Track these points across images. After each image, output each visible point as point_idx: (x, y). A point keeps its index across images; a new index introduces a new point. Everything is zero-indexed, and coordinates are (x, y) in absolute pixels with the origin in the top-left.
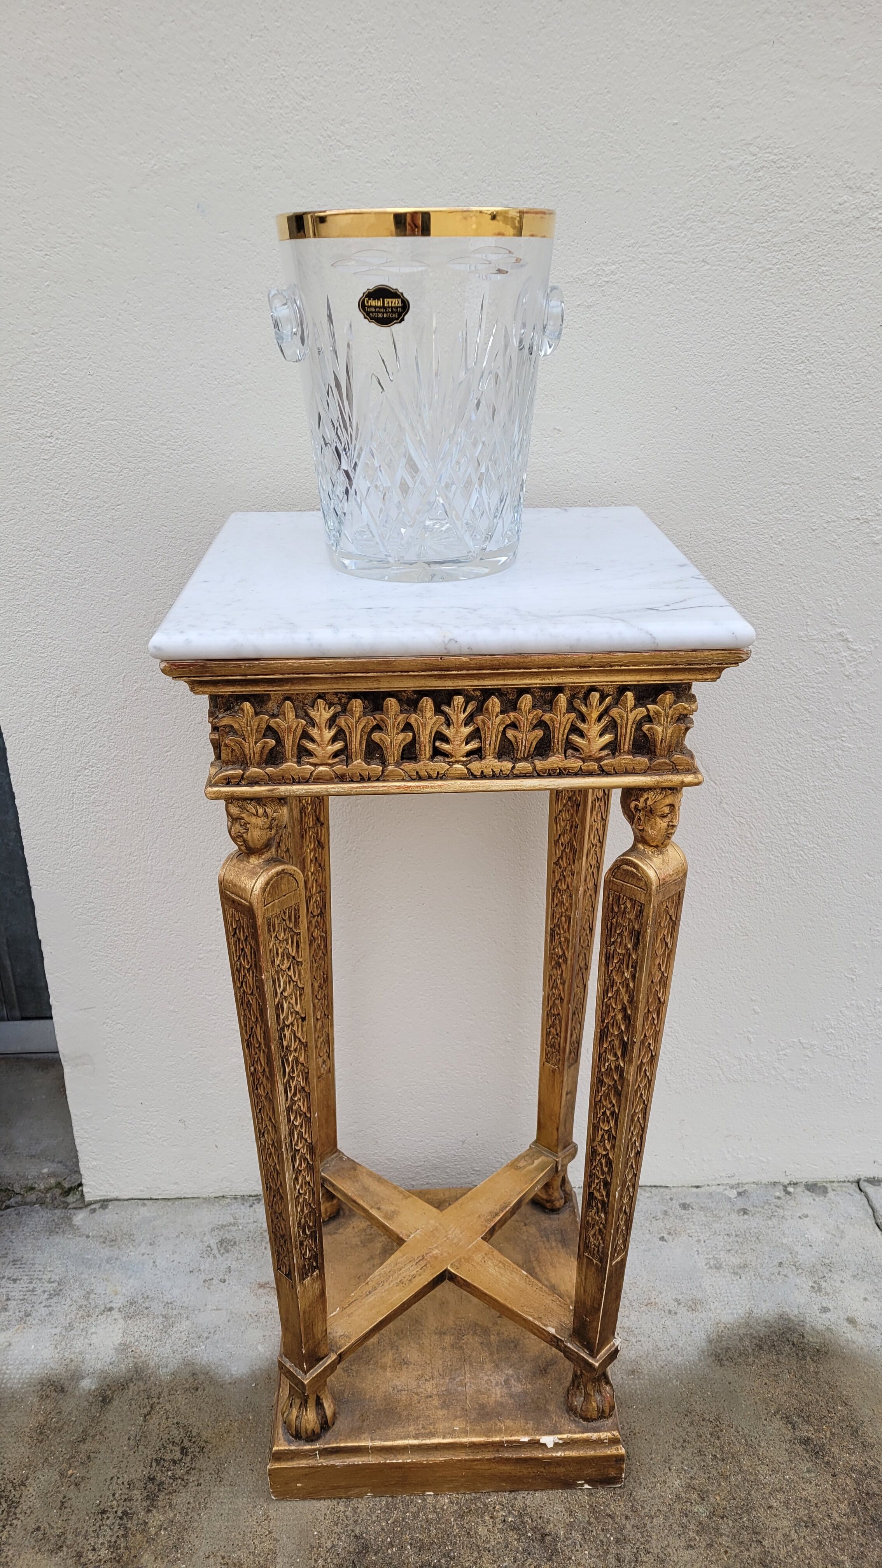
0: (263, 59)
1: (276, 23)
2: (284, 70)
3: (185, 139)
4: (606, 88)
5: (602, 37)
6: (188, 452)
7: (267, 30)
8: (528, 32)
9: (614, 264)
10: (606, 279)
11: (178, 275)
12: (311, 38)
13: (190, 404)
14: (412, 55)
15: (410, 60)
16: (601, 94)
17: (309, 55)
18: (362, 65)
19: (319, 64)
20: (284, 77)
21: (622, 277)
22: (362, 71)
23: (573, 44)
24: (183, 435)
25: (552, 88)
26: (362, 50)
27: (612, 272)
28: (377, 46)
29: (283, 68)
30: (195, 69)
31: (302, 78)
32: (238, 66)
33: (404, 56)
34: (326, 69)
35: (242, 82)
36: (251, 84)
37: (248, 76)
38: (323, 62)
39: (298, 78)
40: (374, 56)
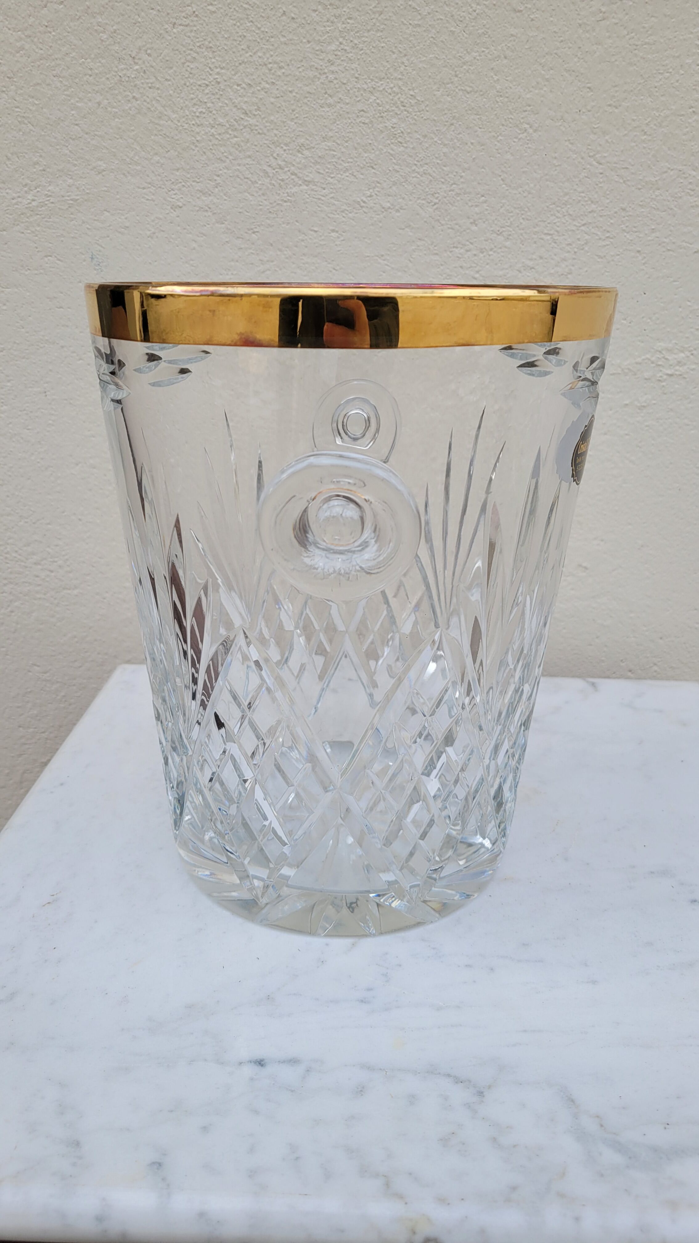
0: (189, 57)
1: (210, 7)
2: (218, 73)
3: (75, 165)
4: (691, 107)
5: (692, 33)
6: (71, 575)
7: (197, 16)
8: (580, 25)
9: (682, 352)
10: (669, 372)
11: (62, 347)
12: (259, 29)
13: (75, 514)
14: (405, 55)
15: (403, 63)
16: (683, 115)
17: (255, 53)
18: (333, 68)
19: (270, 66)
20: (219, 83)
21: (693, 370)
22: (331, 76)
23: (646, 44)
24: (63, 553)
25: (610, 105)
26: (333, 47)
27: (679, 362)
28: (356, 42)
29: (218, 70)
30: (91, 69)
31: (244, 85)
32: (152, 67)
33: (394, 56)
34: (279, 73)
35: (158, 89)
36: (171, 92)
37: (166, 80)
38: (275, 63)
39: (238, 85)
40: (350, 55)
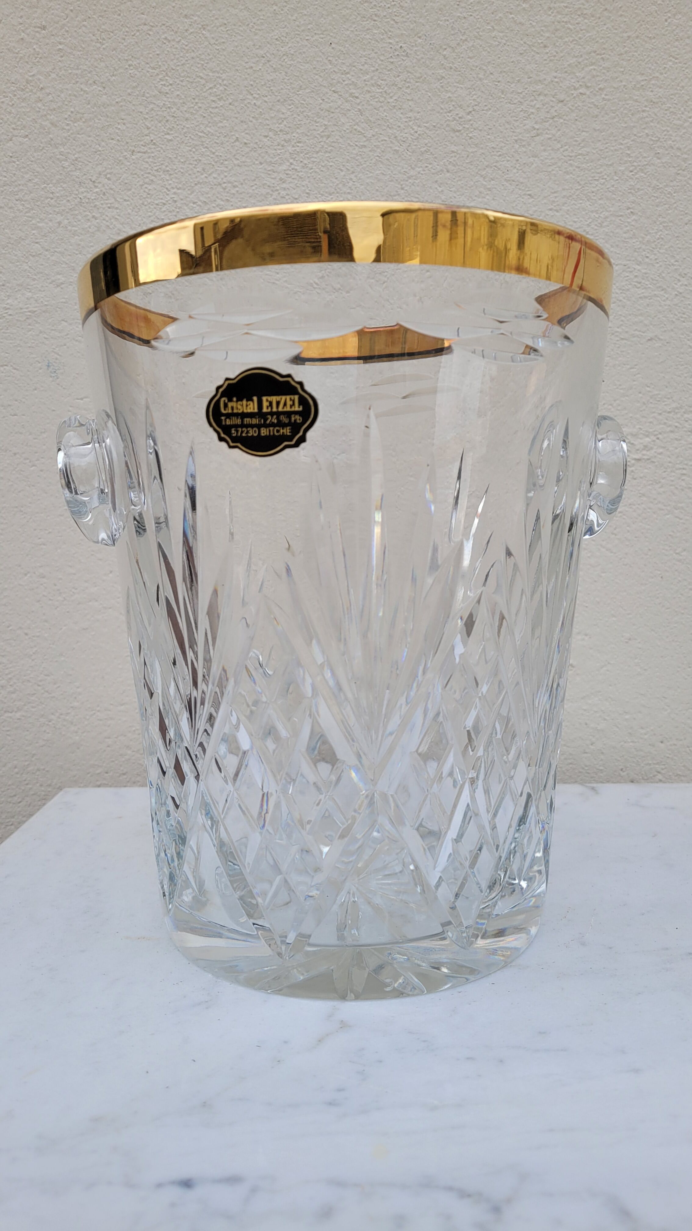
0: (147, 180)
1: (167, 136)
2: (175, 193)
3: (34, 280)
4: (629, 208)
5: (622, 144)
6: (14, 696)
7: (154, 144)
8: (516, 141)
9: (647, 436)
10: (637, 457)
11: (15, 454)
12: (214, 153)
13: (20, 628)
14: (353, 172)
15: (351, 179)
16: (621, 216)
17: (210, 175)
18: (284, 185)
19: (224, 185)
20: (175, 201)
21: (661, 454)
22: (283, 193)
23: (580, 154)
24: (7, 672)
25: (551, 210)
26: (284, 167)
27: (645, 447)
28: (305, 162)
29: (175, 190)
30: (52, 193)
31: (199, 203)
32: (112, 189)
33: (342, 173)
34: (233, 191)
35: (117, 208)
36: (130, 211)
37: (125, 200)
38: (229, 182)
39: (194, 203)
40: (300, 174)
